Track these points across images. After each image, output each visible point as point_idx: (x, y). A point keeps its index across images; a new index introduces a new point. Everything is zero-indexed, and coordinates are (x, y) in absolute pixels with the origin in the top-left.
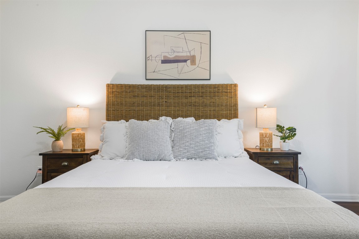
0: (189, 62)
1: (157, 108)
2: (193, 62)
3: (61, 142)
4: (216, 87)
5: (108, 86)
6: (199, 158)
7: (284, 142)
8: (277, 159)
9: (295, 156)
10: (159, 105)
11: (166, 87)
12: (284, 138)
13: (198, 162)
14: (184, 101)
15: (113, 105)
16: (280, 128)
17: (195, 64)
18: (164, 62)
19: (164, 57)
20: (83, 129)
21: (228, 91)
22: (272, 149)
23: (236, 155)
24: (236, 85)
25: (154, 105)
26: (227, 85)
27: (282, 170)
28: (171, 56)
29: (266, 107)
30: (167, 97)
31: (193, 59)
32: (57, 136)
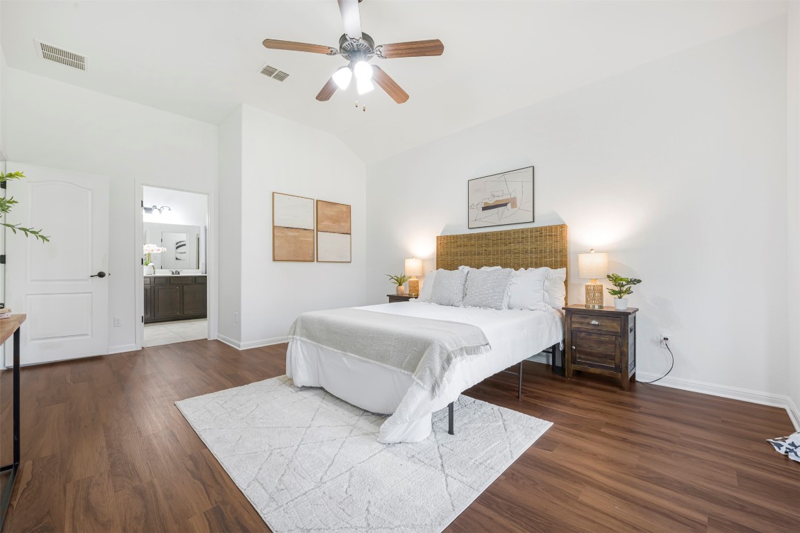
0: (509, 205)
1: (476, 257)
2: (514, 205)
3: (402, 287)
4: (539, 231)
5: (438, 237)
6: (484, 306)
7: (620, 298)
8: (597, 320)
9: (622, 317)
10: (479, 254)
11: (486, 235)
12: (619, 293)
13: (482, 310)
14: (504, 248)
15: (441, 255)
16: (615, 279)
17: (516, 207)
18: (484, 209)
19: (485, 203)
20: (417, 277)
21: (553, 234)
22: (601, 307)
23: (532, 308)
24: (563, 227)
25: (475, 254)
26: (551, 227)
27: (604, 333)
28: (491, 202)
29: (593, 252)
30: (487, 245)
31: (513, 202)
32: (400, 282)
